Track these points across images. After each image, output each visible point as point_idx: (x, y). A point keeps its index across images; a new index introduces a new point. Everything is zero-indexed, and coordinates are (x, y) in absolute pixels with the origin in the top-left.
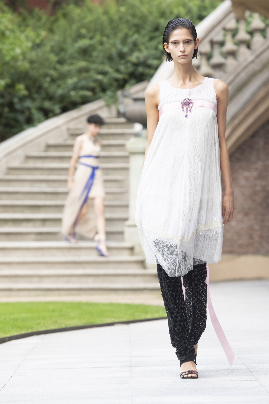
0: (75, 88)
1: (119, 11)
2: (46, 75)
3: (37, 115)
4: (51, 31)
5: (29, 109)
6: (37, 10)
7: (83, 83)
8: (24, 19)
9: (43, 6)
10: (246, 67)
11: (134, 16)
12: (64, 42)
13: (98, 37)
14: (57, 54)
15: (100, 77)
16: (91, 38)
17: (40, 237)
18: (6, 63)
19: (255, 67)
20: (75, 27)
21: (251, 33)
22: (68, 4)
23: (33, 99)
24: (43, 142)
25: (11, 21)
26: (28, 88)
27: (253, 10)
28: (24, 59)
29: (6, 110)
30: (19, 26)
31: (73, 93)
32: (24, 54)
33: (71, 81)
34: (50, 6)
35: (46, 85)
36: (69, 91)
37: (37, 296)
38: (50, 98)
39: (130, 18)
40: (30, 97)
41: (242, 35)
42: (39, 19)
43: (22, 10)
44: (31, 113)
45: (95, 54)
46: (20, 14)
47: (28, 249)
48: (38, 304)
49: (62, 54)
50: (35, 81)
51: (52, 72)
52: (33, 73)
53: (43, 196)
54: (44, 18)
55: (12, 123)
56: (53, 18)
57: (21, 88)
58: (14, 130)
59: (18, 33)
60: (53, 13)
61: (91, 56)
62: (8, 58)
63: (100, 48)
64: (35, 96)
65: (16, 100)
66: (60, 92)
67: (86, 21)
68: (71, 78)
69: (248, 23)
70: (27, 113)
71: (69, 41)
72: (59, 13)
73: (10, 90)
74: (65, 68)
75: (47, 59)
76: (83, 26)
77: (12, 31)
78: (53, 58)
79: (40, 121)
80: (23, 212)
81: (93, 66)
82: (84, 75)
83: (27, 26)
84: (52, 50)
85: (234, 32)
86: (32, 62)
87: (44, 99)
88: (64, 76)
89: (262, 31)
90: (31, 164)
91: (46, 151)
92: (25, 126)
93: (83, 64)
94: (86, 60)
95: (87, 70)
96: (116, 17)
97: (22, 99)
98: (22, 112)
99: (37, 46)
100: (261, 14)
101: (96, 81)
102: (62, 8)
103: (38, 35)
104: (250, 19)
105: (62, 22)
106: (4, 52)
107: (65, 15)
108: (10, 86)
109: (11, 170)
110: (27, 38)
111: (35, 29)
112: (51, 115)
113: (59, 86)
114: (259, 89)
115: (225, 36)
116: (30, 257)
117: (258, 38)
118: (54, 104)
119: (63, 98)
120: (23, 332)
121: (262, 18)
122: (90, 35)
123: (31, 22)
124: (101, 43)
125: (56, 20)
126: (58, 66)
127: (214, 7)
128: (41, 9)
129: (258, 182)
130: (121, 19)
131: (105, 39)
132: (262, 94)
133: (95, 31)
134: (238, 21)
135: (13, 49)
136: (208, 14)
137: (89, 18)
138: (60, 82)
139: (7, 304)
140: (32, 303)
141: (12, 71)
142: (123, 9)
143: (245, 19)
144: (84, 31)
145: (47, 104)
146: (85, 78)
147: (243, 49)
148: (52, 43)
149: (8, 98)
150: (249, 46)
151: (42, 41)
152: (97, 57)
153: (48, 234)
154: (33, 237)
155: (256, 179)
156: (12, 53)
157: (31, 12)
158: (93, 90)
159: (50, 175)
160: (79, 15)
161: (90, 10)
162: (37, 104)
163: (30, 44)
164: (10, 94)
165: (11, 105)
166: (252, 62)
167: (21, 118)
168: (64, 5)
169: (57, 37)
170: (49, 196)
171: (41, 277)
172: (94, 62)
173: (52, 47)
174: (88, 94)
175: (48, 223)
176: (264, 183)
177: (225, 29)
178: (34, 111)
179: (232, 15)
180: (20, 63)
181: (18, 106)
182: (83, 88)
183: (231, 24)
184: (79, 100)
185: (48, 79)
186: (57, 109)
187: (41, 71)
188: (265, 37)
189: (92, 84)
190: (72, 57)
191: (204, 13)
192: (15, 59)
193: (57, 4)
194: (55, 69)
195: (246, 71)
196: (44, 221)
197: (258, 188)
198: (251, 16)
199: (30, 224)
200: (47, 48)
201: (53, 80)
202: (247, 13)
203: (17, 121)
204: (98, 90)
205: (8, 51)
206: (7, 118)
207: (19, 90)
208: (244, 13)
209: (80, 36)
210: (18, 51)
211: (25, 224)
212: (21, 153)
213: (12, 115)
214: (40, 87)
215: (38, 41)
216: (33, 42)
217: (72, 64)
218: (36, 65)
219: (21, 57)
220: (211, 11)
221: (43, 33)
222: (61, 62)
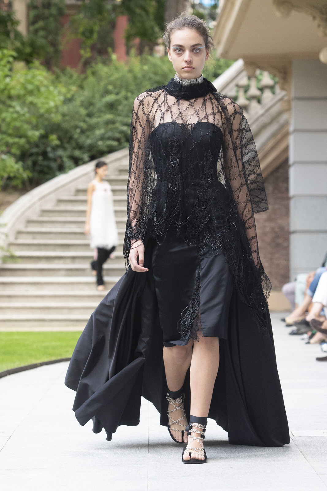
0: (102, 138)
1: (142, 69)
2: (76, 127)
3: (68, 162)
4: (81, 87)
5: (61, 157)
6: (69, 69)
7: (110, 134)
8: (58, 77)
9: (74, 65)
10: (257, 120)
11: (156, 74)
12: (93, 97)
13: (123, 93)
14: (86, 108)
15: (125, 128)
16: (117, 94)
17: (70, 273)
18: (42, 116)
19: (265, 120)
20: (102, 84)
21: (262, 89)
22: (97, 64)
23: (65, 149)
24: (73, 187)
25: (46, 78)
26: (60, 139)
27: (262, 68)
28: (57, 111)
29: (40, 158)
30: (53, 83)
31: (100, 143)
32: (56, 107)
33: (98, 132)
34: (80, 65)
35: (76, 136)
36: (97, 141)
37: (67, 326)
38: (80, 147)
39: (152, 76)
40: (61, 146)
41: (253, 91)
42: (71, 77)
43: (55, 69)
44: (62, 161)
45: (120, 108)
46: (54, 72)
47: (59, 284)
48: (67, 333)
49: (91, 108)
50: (66, 132)
51: (82, 124)
52: (65, 125)
53: (73, 236)
54: (75, 75)
55: (46, 170)
56: (83, 76)
57: (54, 139)
58: (47, 176)
59: (52, 88)
60: (83, 71)
61: (117, 110)
62: (42, 111)
63: (125, 102)
64: (67, 145)
65: (49, 149)
66: (89, 142)
67: (113, 78)
68: (99, 129)
69: (259, 80)
70: (59, 161)
71: (97, 96)
72: (89, 72)
73: (44, 140)
74: (94, 120)
75: (77, 113)
76: (110, 83)
77: (47, 87)
78: (83, 112)
79: (71, 169)
80: (54, 250)
81: (119, 119)
82: (111, 126)
83: (60, 82)
84: (82, 105)
85: (246, 89)
86: (64, 115)
87: (74, 148)
88: (92, 128)
89: (272, 88)
90: (63, 207)
91: (76, 195)
92: (57, 173)
93: (109, 116)
94: (112, 113)
95: (113, 122)
96: (139, 75)
97: (55, 148)
98: (55, 160)
99: (68, 101)
100: (270, 73)
101: (122, 132)
102: (92, 67)
103: (69, 91)
104: (260, 77)
105: (91, 79)
106: (40, 105)
107: (94, 73)
108: (44, 137)
109: (44, 212)
110: (60, 93)
111: (67, 85)
112: (80, 163)
113: (88, 137)
114: (269, 139)
115: (238, 91)
116: (61, 291)
117: (267, 94)
118: (83, 153)
119: (91, 148)
120: (53, 359)
121: (272, 76)
122: (116, 91)
123: (63, 79)
124: (126, 98)
125: (86, 78)
126: (87, 119)
127: (228, 66)
128: (72, 68)
129: (267, 224)
130: (144, 76)
131: (129, 95)
132: (271, 144)
133: (121, 87)
134: (249, 78)
135: (47, 103)
136: (223, 72)
137: (116, 76)
138: (88, 133)
139: (39, 333)
140: (61, 333)
141: (46, 123)
142: (146, 68)
143: (256, 77)
144: (110, 87)
145: (77, 153)
146: (111, 130)
147: (254, 104)
148: (82, 98)
149: (42, 148)
150: (259, 101)
151: (73, 96)
152: (122, 111)
153: (77, 270)
154: (64, 272)
155: (265, 221)
156: (46, 106)
157: (63, 70)
158: (118, 140)
159: (79, 217)
160: (107, 73)
161: (116, 69)
162: (68, 153)
163: (62, 98)
164: (44, 144)
165: (44, 154)
166: (262, 115)
167: (54, 165)
168: (93, 65)
169: (87, 93)
170: (78, 236)
171: (71, 309)
172: (119, 115)
173: (82, 102)
174: (115, 143)
175: (77, 260)
176: (272, 225)
177: (237, 86)
178: (65, 159)
179: (244, 74)
180: (53, 115)
181: (51, 155)
182: (109, 139)
183: (244, 81)
184: (105, 149)
185: (78, 131)
186: (86, 157)
187: (72, 124)
188: (274, 93)
189: (117, 135)
190: (100, 111)
191: (219, 71)
192: (49, 111)
193: (87, 63)
194: (84, 121)
195: (257, 123)
196: (74, 258)
197: (268, 229)
198: (261, 74)
199: (61, 261)
200: (78, 102)
201: (83, 132)
202: (258, 72)
203: (50, 168)
204: (123, 140)
205: (43, 104)
206: (41, 165)
207: (52, 140)
208: (255, 72)
209: (107, 92)
210: (52, 104)
211: (56, 261)
212: (53, 197)
213: (46, 163)
214: (71, 138)
215: (69, 96)
216: (65, 96)
217: (99, 117)
218: (67, 118)
219: (54, 110)
220: (226, 70)
221: (74, 88)
222: (90, 115)
